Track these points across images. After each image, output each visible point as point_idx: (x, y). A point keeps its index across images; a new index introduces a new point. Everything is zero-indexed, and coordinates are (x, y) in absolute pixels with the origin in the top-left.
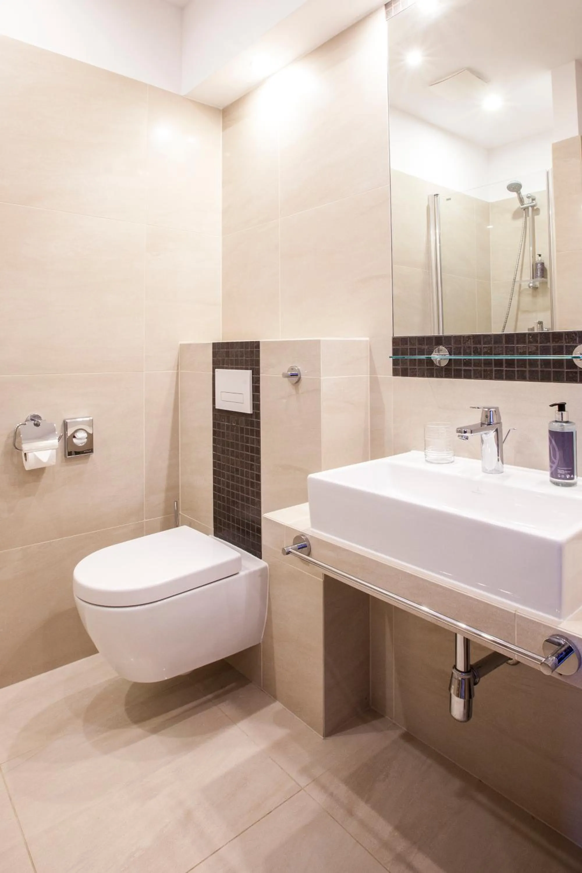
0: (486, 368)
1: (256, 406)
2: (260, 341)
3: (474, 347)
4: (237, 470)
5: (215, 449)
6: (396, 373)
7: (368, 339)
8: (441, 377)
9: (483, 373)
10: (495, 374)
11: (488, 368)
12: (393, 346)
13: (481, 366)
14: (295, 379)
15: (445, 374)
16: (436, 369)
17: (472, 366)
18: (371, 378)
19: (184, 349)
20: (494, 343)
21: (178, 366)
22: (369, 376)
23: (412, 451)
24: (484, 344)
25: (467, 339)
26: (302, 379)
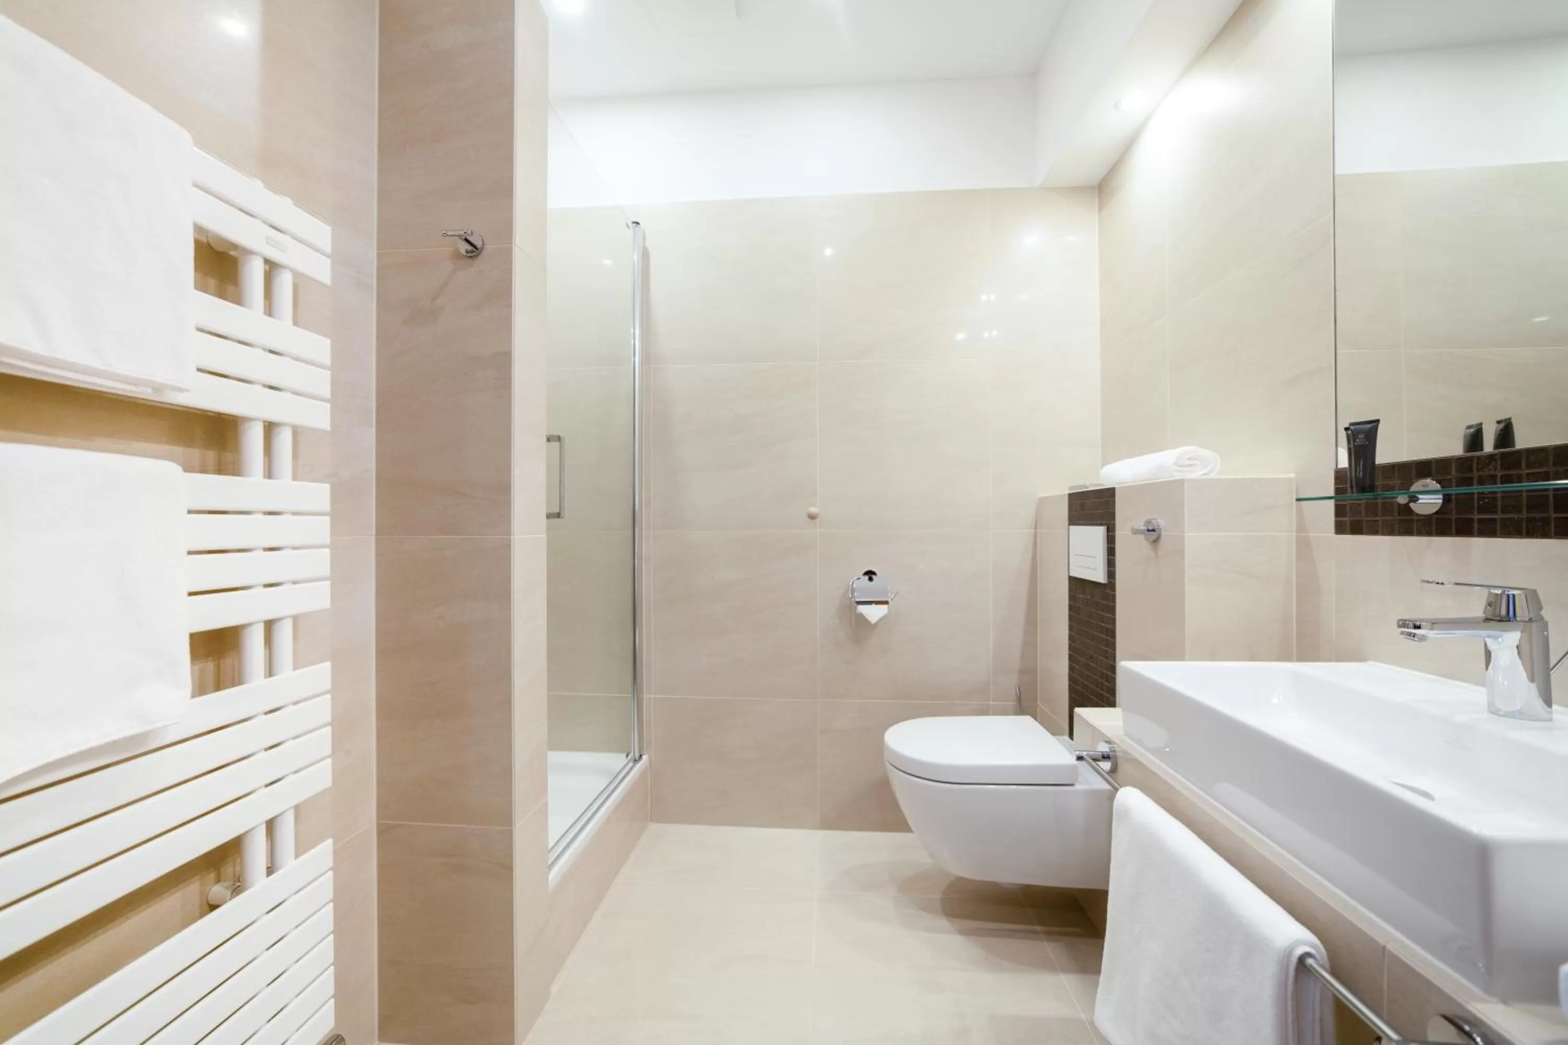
0: (1531, 515)
1: (1111, 574)
2: (1116, 486)
3: (1503, 475)
4: (1092, 657)
5: (1071, 628)
6: (1340, 529)
7: (1293, 475)
8: (1429, 534)
9: (1524, 525)
10: (1556, 527)
11: (1537, 515)
12: (1336, 484)
13: (1520, 512)
14: (1154, 536)
15: (1437, 529)
16: (1418, 521)
17: (1499, 511)
18: (1298, 538)
19: (1043, 502)
20: (1555, 464)
21: (1036, 524)
22: (1294, 534)
23: (1370, 662)
24: (1528, 467)
25: (1488, 461)
26: (1162, 537)
